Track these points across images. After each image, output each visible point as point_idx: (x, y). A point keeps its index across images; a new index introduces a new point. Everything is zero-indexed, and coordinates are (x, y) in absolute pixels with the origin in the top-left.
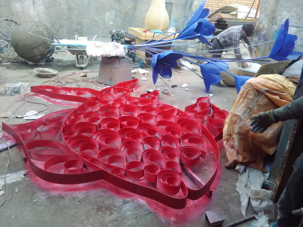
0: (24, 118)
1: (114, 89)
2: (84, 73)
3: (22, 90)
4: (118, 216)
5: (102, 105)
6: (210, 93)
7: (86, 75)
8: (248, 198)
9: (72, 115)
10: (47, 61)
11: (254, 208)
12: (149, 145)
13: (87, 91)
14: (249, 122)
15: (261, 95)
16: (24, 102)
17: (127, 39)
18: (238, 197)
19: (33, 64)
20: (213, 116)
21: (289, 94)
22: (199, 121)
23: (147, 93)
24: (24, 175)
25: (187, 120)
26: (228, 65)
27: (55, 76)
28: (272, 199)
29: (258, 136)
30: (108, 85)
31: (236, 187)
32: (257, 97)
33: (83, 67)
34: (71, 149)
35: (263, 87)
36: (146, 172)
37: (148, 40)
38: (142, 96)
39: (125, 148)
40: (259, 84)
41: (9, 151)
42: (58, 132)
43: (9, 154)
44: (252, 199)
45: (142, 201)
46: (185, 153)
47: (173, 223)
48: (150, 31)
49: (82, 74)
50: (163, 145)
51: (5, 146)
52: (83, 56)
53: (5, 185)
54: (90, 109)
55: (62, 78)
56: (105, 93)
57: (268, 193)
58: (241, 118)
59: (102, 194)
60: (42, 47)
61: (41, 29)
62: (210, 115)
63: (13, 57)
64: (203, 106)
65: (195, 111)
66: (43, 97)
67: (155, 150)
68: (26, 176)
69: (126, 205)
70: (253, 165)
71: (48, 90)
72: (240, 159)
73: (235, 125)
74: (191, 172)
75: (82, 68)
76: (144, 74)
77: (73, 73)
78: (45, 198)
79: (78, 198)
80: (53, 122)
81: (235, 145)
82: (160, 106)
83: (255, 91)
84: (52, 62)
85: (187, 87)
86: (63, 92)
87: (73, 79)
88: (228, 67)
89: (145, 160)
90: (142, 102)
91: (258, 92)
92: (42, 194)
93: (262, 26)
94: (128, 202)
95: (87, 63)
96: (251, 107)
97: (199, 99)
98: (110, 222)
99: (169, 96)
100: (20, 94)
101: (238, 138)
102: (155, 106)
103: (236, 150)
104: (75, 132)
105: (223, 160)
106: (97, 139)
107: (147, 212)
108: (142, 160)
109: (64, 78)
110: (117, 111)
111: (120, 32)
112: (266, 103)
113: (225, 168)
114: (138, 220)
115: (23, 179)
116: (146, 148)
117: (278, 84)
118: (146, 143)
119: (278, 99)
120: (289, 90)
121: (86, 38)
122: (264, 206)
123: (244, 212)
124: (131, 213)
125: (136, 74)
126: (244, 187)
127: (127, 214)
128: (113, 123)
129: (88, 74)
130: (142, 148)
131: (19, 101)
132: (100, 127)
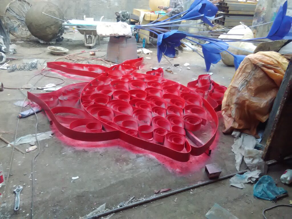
0: (44, 90)
1: (122, 66)
2: (93, 52)
3: (39, 66)
4: (133, 166)
5: (112, 80)
6: (210, 72)
7: (95, 54)
8: (242, 156)
9: (87, 88)
10: (57, 41)
11: (247, 164)
12: (156, 113)
13: (98, 68)
14: (246, 93)
15: (258, 69)
16: (41, 76)
17: (132, 20)
18: (234, 156)
19: (45, 43)
20: (213, 91)
21: (283, 69)
22: (200, 95)
23: (151, 70)
24: (52, 134)
25: (189, 94)
26: (228, 45)
27: (67, 54)
28: (262, 158)
29: (254, 105)
30: (115, 63)
31: (232, 148)
32: (254, 71)
33: (91, 46)
34: (90, 114)
35: (260, 62)
36: (155, 133)
37: (152, 21)
38: (148, 73)
39: (136, 115)
40: (256, 59)
41: (35, 115)
42: (76, 101)
43: (36, 118)
44: (246, 157)
45: (152, 156)
46: (188, 120)
47: (178, 173)
48: (154, 13)
49: (91, 53)
50: (168, 113)
51: (32, 112)
52: (91, 35)
53: (37, 141)
54: (102, 83)
55: (73, 56)
56: (114, 69)
57: (259, 152)
58: (239, 90)
59: (119, 150)
60: (54, 26)
61: (53, 10)
62: (210, 91)
63: (26, 36)
64: (204, 82)
65: (197, 87)
66: (59, 73)
67: (162, 117)
68: (53, 135)
69: (139, 158)
70: (247, 132)
71: (62, 66)
72: (236, 126)
73: (234, 96)
74: (193, 136)
75: (90, 48)
76: (148, 54)
77: (82, 52)
78: (72, 152)
79: (99, 152)
80: (71, 93)
81: (233, 114)
82: (165, 82)
83: (253, 66)
84: (62, 42)
85: (188, 66)
86: (76, 68)
87: (84, 57)
88: (228, 47)
89: (153, 124)
90: (148, 78)
91: (256, 66)
92: (69, 149)
93: (262, 8)
94: (141, 157)
95: (95, 43)
96: (249, 80)
97: (200, 76)
98: (127, 170)
99: (172, 73)
100: (37, 69)
101: (236, 108)
102: (160, 82)
103: (233, 118)
104: (92, 101)
105: (221, 128)
106: (111, 107)
107: (156, 164)
108: (151, 125)
109: (74, 56)
110: (126, 85)
111: (126, 13)
112: (262, 76)
113: (222, 134)
114: (149, 170)
115: (51, 138)
116: (154, 116)
117: (273, 60)
118: (154, 112)
119: (273, 73)
120: (283, 65)
121: (93, 19)
122: (256, 163)
123: (238, 168)
124: (143, 164)
125: (140, 54)
126: (239, 149)
127: (141, 164)
128: (124, 95)
129: (96, 53)
130: (151, 115)
131: (37, 75)
132: (113, 98)
